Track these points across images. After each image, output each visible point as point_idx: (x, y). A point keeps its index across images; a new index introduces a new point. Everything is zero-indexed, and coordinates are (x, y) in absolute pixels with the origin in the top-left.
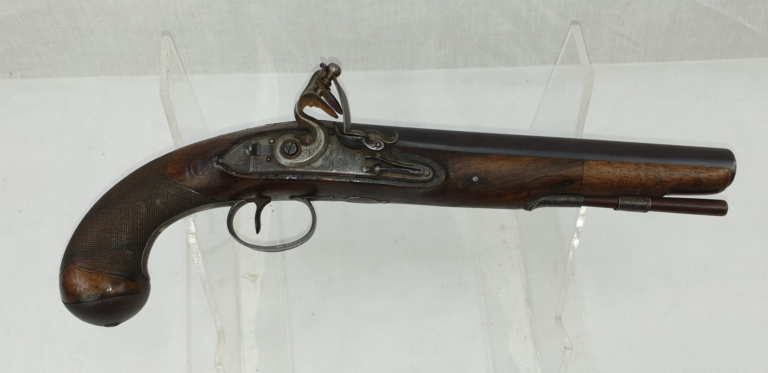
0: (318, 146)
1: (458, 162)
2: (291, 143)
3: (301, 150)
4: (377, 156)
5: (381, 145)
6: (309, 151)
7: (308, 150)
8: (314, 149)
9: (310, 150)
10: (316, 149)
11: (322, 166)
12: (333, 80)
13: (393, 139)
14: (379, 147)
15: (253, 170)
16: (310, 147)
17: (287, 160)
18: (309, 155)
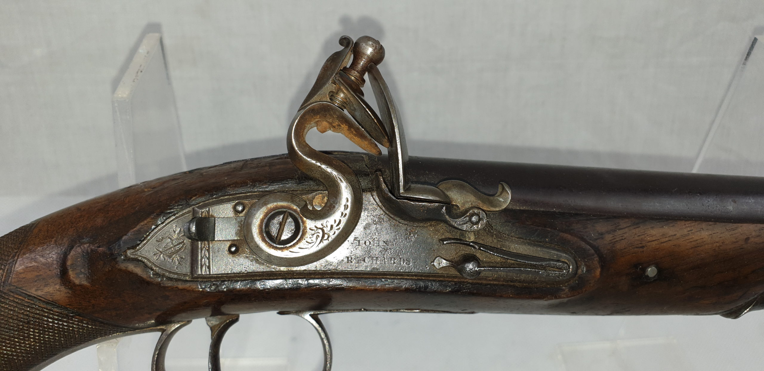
0: (342, 220)
2: (282, 216)
3: (305, 228)
4: (467, 240)
5: (480, 219)
6: (323, 231)
7: (320, 228)
8: (331, 226)
9: (324, 229)
10: (338, 226)
11: (348, 258)
12: (367, 73)
13: (500, 201)
14: (477, 223)
15: (200, 273)
16: (324, 221)
17: (277, 250)
18: (325, 239)
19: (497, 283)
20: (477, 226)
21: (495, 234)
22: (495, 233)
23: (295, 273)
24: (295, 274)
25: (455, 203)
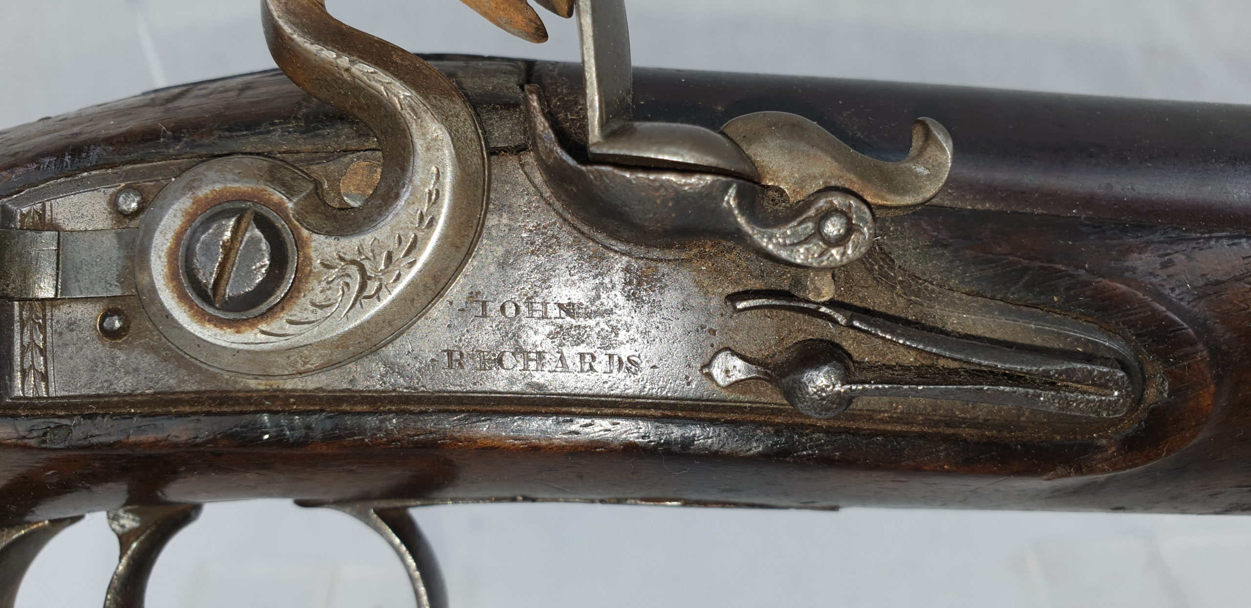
0: (420, 234)
2: (232, 222)
3: (307, 260)
4: (811, 296)
5: (850, 229)
6: (362, 269)
7: (353, 262)
8: (389, 257)
9: (367, 265)
10: (407, 254)
11: (450, 353)
13: (917, 175)
14: (840, 241)
15: (21, 393)
16: (367, 239)
17: (221, 328)
18: (365, 294)
19: (905, 428)
20: (841, 249)
21: (901, 282)
22: (900, 278)
23: (293, 397)
24: (292, 400)
25: (771, 180)
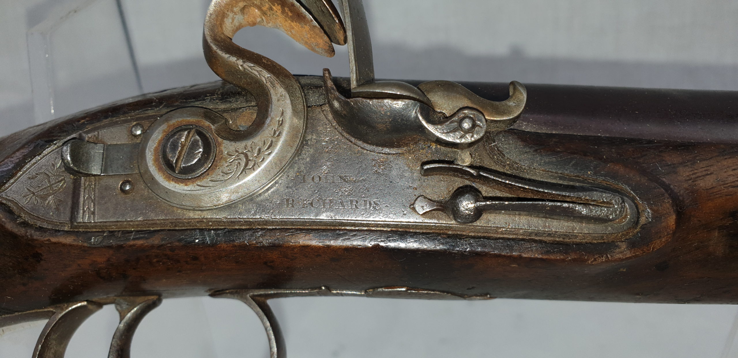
0: (274, 140)
1: (704, 173)
2: (186, 133)
3: (221, 152)
4: (460, 163)
6: (246, 156)
7: (243, 153)
8: (259, 150)
9: (249, 154)
10: (268, 149)
11: (287, 200)
13: (510, 106)
14: (470, 131)
15: (81, 220)
16: (249, 143)
17: (178, 184)
18: (248, 168)
20: (471, 134)
23: (211, 222)
24: (210, 223)
25: (439, 109)
